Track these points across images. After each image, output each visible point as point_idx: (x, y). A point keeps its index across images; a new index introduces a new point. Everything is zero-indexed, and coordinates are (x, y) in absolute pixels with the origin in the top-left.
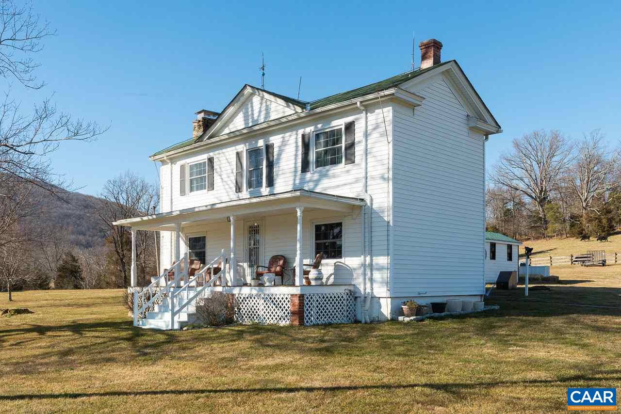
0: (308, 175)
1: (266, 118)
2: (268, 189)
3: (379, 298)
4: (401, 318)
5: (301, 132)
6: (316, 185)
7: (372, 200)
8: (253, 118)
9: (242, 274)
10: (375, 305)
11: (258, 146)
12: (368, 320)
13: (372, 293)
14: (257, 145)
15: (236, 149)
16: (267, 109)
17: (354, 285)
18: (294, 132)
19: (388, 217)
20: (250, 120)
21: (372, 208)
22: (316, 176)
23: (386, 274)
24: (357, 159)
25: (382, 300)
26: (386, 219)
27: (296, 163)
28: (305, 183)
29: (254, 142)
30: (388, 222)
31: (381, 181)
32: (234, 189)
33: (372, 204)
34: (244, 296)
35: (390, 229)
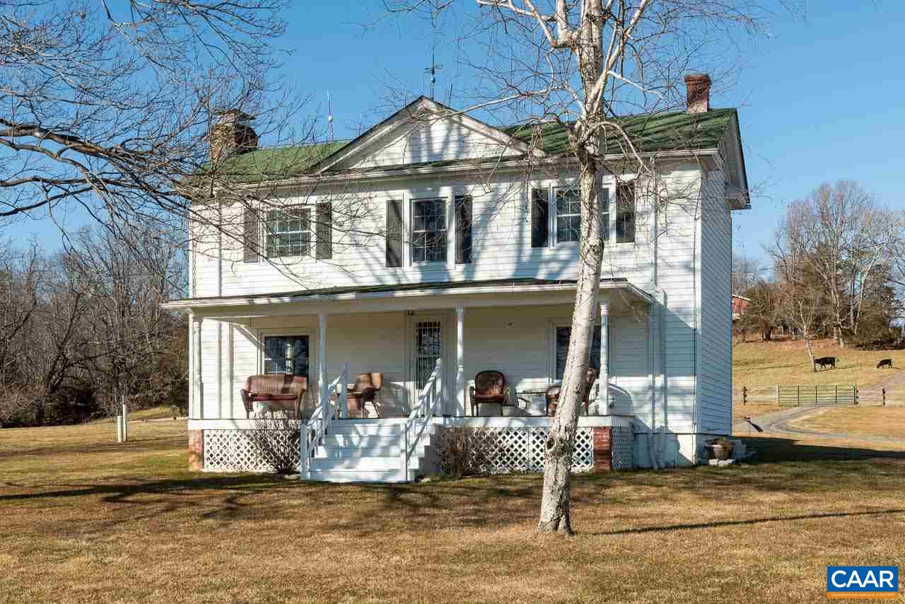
0: (547, 252)
1: (459, 153)
2: (461, 267)
3: (677, 434)
4: (713, 462)
5: (533, 184)
6: (562, 269)
7: (666, 297)
8: (430, 149)
9: (401, 400)
10: (671, 445)
11: (440, 196)
12: (663, 465)
13: (666, 427)
14: (438, 194)
15: (389, 196)
16: (462, 141)
17: (634, 417)
18: (518, 184)
19: (694, 323)
20: (424, 153)
21: (666, 309)
22: (564, 255)
23: (690, 402)
24: (640, 236)
25: (680, 438)
26: (691, 325)
27: (521, 231)
28: (541, 262)
29: (429, 189)
30: (695, 330)
31: (683, 272)
32: (384, 260)
33: (665, 303)
34: (492, 430)
35: (698, 338)
